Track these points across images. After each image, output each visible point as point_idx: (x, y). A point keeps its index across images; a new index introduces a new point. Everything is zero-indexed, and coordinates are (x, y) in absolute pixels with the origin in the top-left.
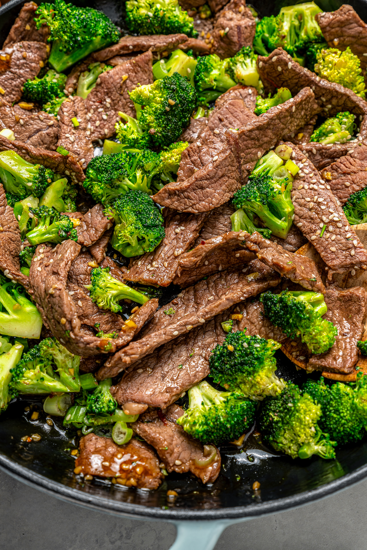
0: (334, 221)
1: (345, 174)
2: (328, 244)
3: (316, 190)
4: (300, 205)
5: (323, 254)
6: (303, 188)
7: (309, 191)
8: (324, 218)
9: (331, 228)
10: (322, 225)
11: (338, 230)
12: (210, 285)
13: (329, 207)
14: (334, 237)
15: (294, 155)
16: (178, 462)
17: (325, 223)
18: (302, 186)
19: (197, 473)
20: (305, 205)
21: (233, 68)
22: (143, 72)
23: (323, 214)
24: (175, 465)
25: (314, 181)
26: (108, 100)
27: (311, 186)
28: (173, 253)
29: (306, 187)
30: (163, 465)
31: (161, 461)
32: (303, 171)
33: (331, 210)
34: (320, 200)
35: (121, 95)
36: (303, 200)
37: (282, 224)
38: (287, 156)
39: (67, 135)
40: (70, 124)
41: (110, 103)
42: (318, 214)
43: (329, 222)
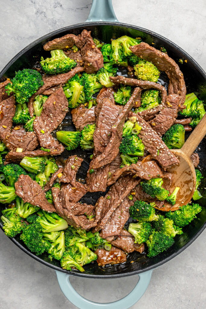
0: (162, 148)
1: (160, 123)
2: (162, 158)
3: (150, 135)
4: (146, 142)
5: (160, 162)
6: (146, 134)
7: (148, 136)
8: (158, 147)
9: (161, 151)
10: (157, 150)
11: (164, 152)
12: (120, 183)
13: (158, 143)
14: (163, 155)
15: (137, 119)
16: (130, 250)
17: (158, 149)
18: (145, 134)
19: (138, 250)
20: (148, 142)
21: (98, 79)
22: (61, 97)
23: (157, 146)
24: (130, 251)
25: (149, 131)
26: (51, 114)
27: (149, 133)
28: (104, 178)
29: (147, 134)
30: (125, 252)
31: (124, 251)
32: (143, 127)
33: (160, 144)
34: (154, 140)
35: (55, 110)
36: (147, 140)
37: (141, 154)
38: (135, 121)
39: (43, 139)
40: (41, 133)
41: (52, 115)
42: (154, 145)
43: (160, 149)
